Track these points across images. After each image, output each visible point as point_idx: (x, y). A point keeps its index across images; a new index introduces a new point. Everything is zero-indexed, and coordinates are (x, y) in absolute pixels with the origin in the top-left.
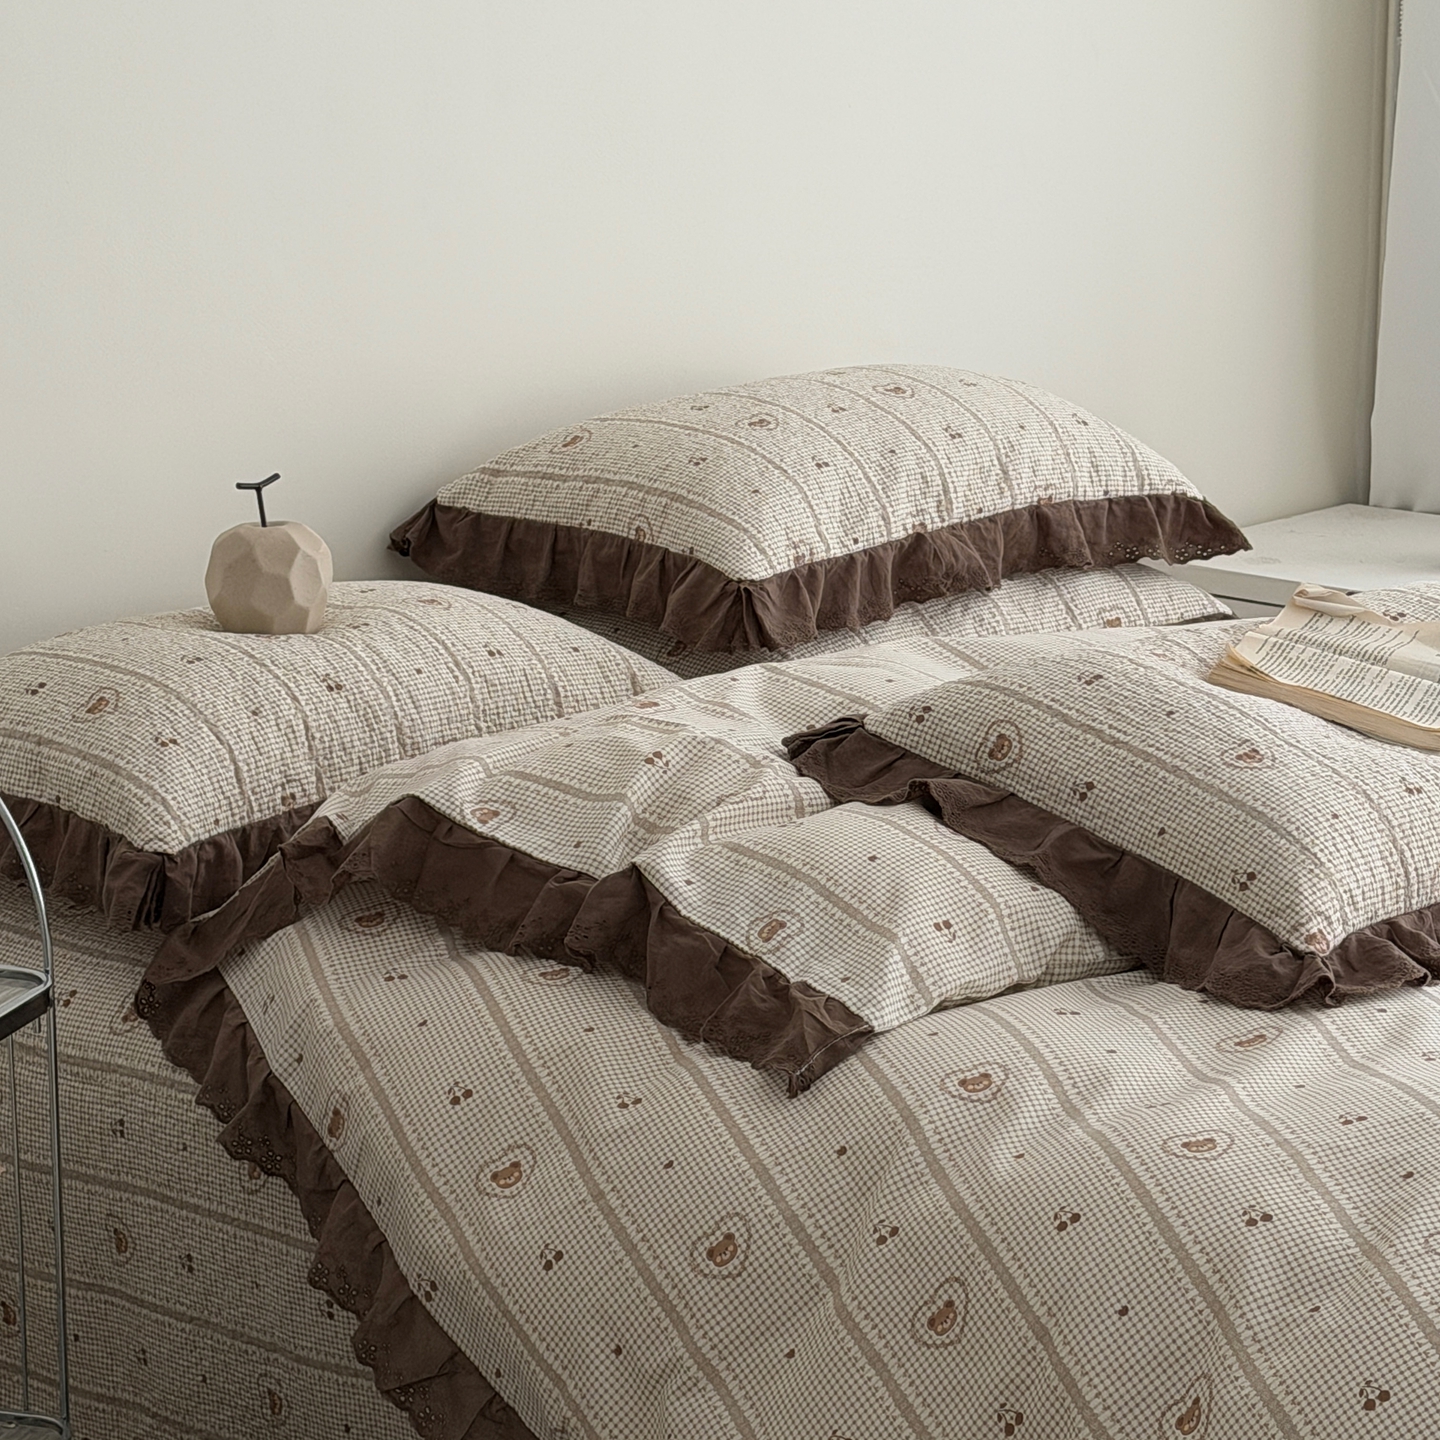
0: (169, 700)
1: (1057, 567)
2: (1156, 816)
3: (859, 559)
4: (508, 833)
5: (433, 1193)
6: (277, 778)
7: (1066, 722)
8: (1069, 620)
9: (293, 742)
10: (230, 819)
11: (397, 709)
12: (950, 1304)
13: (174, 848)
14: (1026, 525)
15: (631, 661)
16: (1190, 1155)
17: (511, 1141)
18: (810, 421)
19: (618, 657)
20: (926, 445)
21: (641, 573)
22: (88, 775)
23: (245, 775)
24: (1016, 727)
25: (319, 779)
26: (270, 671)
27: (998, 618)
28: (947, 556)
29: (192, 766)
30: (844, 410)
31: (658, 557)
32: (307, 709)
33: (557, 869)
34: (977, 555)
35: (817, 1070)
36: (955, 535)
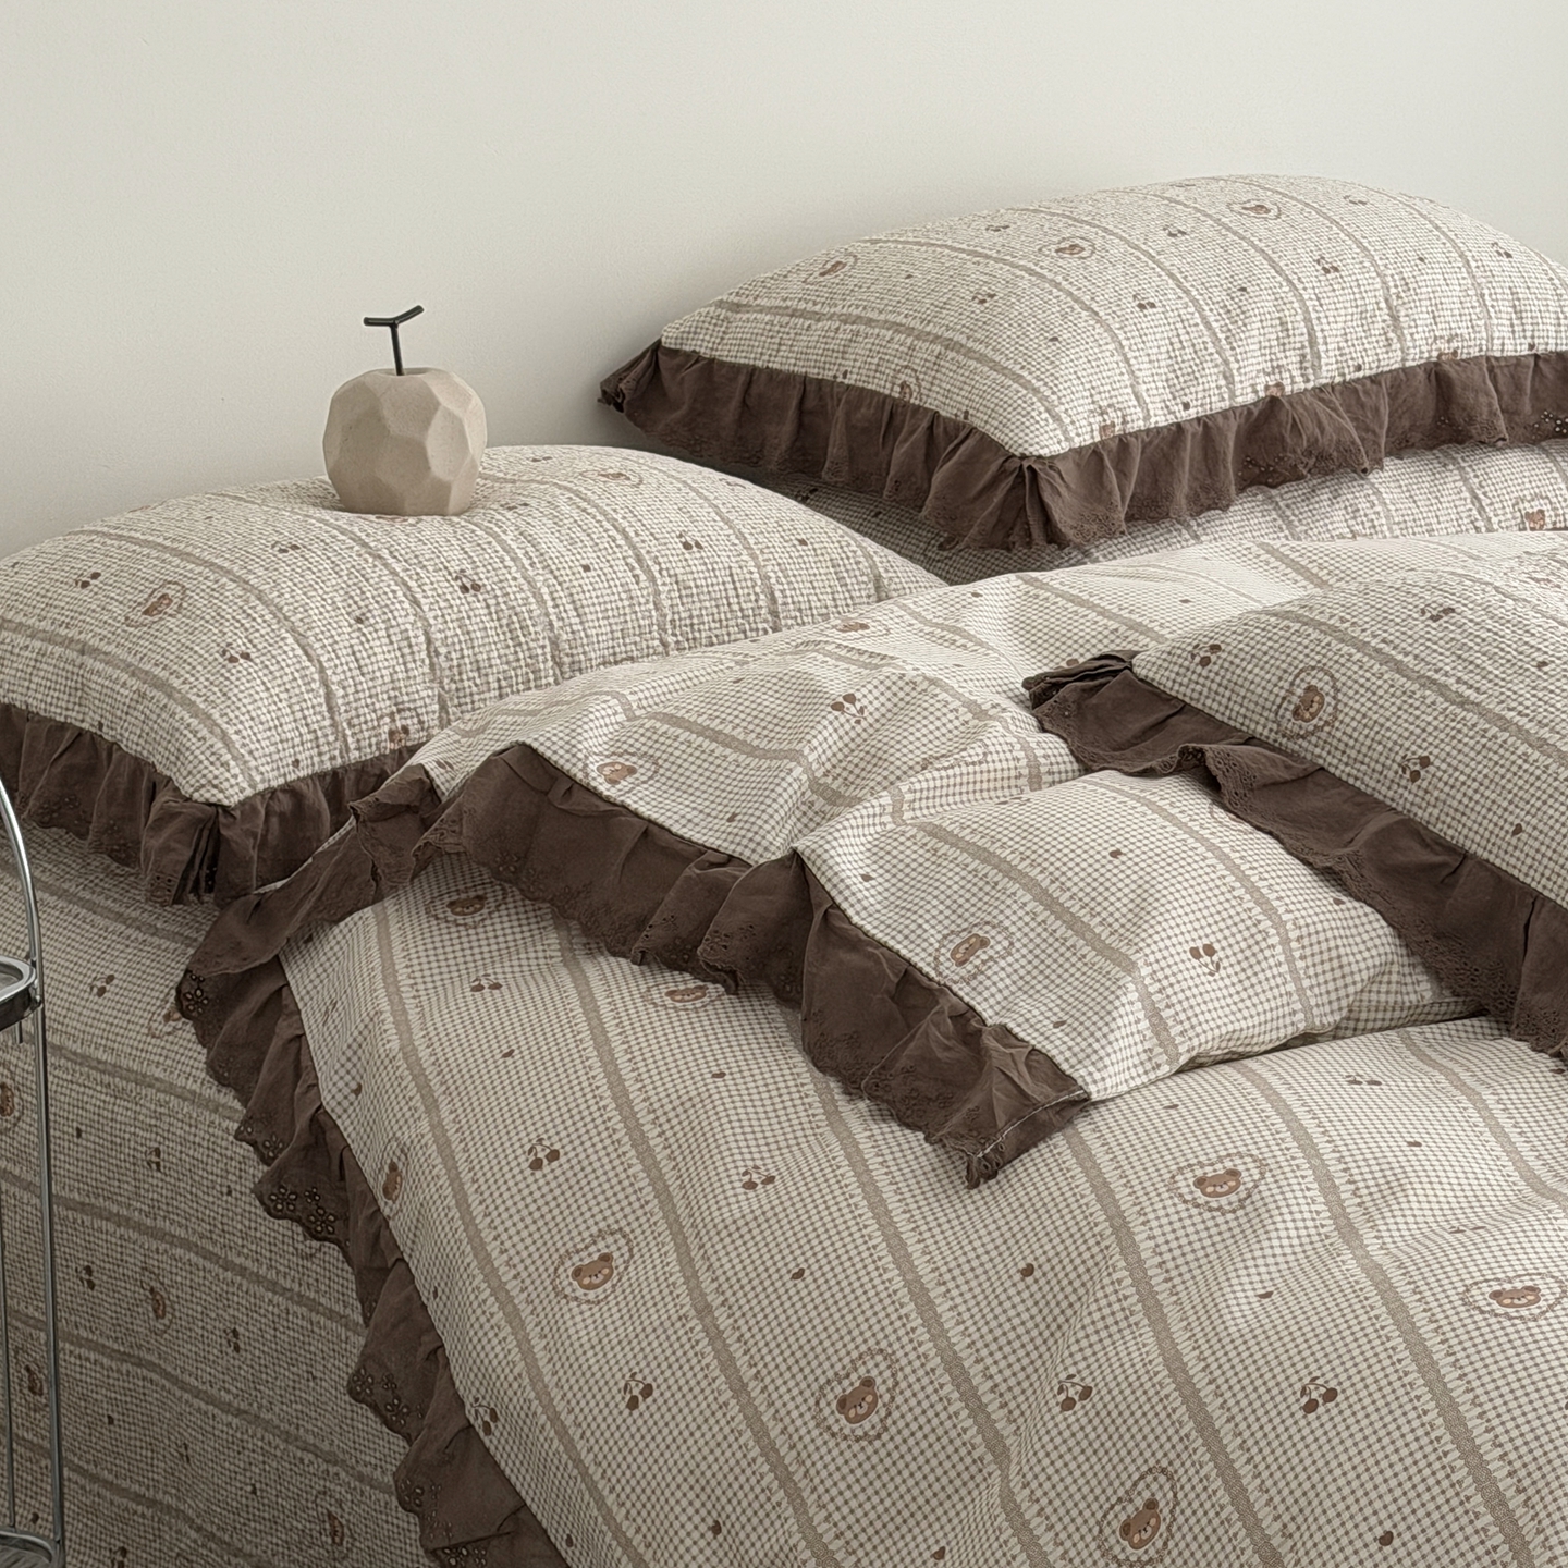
0: (247, 601)
1: (1461, 443)
2: (1511, 808)
3: (1190, 429)
4: (644, 799)
5: (498, 1289)
6: (385, 706)
7: (1399, 671)
8: (1475, 512)
9: (409, 658)
10: (316, 759)
11: (553, 618)
12: (1151, 1505)
13: (232, 797)
14: (1421, 386)
15: (876, 559)
16: (1501, 1310)
17: (602, 1225)
18: (1137, 248)
19: (859, 553)
20: (1289, 281)
21: (905, 440)
22: (136, 696)
23: (340, 701)
24: (1332, 677)
25: (443, 707)
26: (386, 565)
27: (1378, 508)
28: (1310, 428)
29: (268, 689)
30: (1183, 233)
31: (925, 424)
32: (430, 615)
33: (702, 849)
34: (1350, 426)
35: (1008, 1151)
36: (1322, 400)
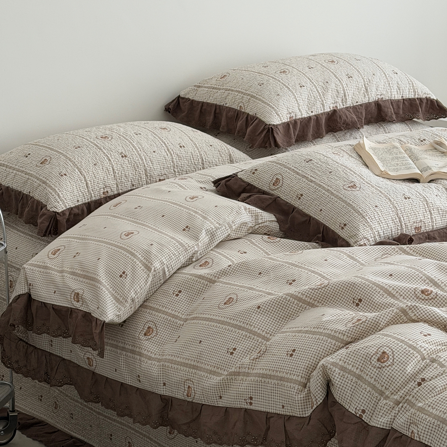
0: (66, 161)
1: (384, 121)
3: (313, 118)
6: (102, 186)
9: (108, 174)
11: (145, 164)
13: (60, 210)
14: (373, 107)
15: (230, 150)
18: (300, 72)
19: (226, 148)
20: (339, 80)
21: (241, 121)
22: (38, 185)
23: (90, 185)
25: (117, 186)
26: (102, 151)
28: (344, 117)
29: (70, 183)
30: (312, 68)
31: (245, 116)
32: (113, 163)
34: (355, 117)
36: (348, 110)
